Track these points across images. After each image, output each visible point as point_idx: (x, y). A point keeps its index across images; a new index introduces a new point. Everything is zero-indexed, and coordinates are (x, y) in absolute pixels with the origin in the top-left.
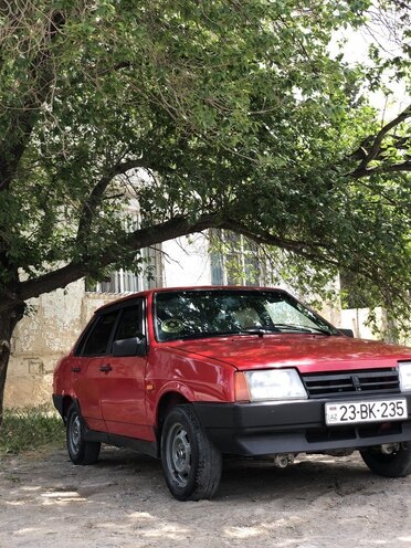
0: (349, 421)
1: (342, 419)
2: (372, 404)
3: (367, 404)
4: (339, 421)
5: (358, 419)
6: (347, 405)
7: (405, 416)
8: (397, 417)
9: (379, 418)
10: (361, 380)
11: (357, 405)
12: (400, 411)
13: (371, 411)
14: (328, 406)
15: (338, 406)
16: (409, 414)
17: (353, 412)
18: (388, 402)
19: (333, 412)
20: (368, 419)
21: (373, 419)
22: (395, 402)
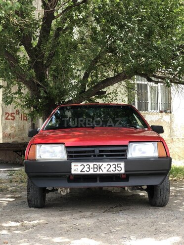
0: (86, 173)
1: (81, 171)
2: (101, 164)
3: (98, 164)
4: (79, 172)
5: (92, 172)
6: (85, 164)
7: (123, 171)
8: (117, 172)
9: (105, 172)
10: (100, 151)
11: (92, 165)
12: (119, 169)
13: (100, 168)
14: (73, 164)
15: (79, 164)
16: (125, 171)
17: (89, 168)
18: (111, 164)
19: (76, 167)
20: (98, 172)
21: (101, 172)
22: (116, 164)
